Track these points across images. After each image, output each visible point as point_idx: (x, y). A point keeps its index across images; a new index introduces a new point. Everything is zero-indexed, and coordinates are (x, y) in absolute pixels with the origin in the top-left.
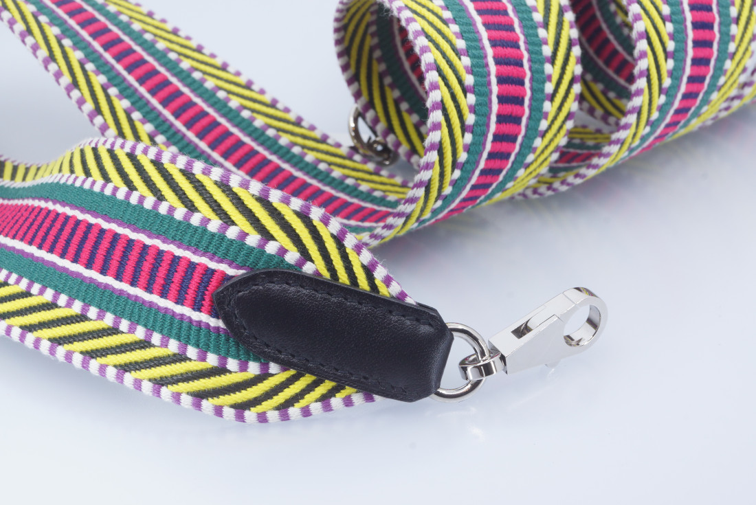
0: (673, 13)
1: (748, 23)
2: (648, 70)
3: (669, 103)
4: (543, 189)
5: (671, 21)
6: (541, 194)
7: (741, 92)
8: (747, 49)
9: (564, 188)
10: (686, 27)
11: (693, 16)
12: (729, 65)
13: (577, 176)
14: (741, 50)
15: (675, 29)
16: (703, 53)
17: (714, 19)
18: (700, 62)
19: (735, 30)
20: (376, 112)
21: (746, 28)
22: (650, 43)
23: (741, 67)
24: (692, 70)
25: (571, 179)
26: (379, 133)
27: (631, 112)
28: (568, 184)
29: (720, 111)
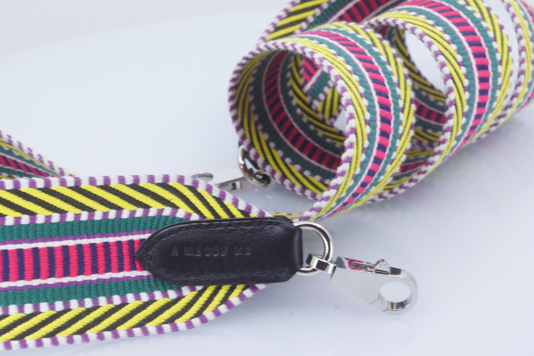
0: (464, 60)
1: (507, 64)
2: (455, 100)
3: (467, 123)
4: (386, 194)
5: (464, 66)
6: (385, 198)
7: (505, 112)
8: (508, 82)
9: (402, 191)
10: (472, 68)
11: (477, 62)
12: (499, 93)
13: (411, 181)
14: (505, 83)
15: (467, 71)
16: (484, 86)
17: (488, 62)
18: (483, 92)
19: (501, 69)
20: (256, 150)
21: (506, 67)
22: (454, 82)
23: (505, 95)
24: (480, 98)
25: (406, 184)
26: (260, 165)
27: (447, 131)
28: (405, 188)
29: (491, 126)
